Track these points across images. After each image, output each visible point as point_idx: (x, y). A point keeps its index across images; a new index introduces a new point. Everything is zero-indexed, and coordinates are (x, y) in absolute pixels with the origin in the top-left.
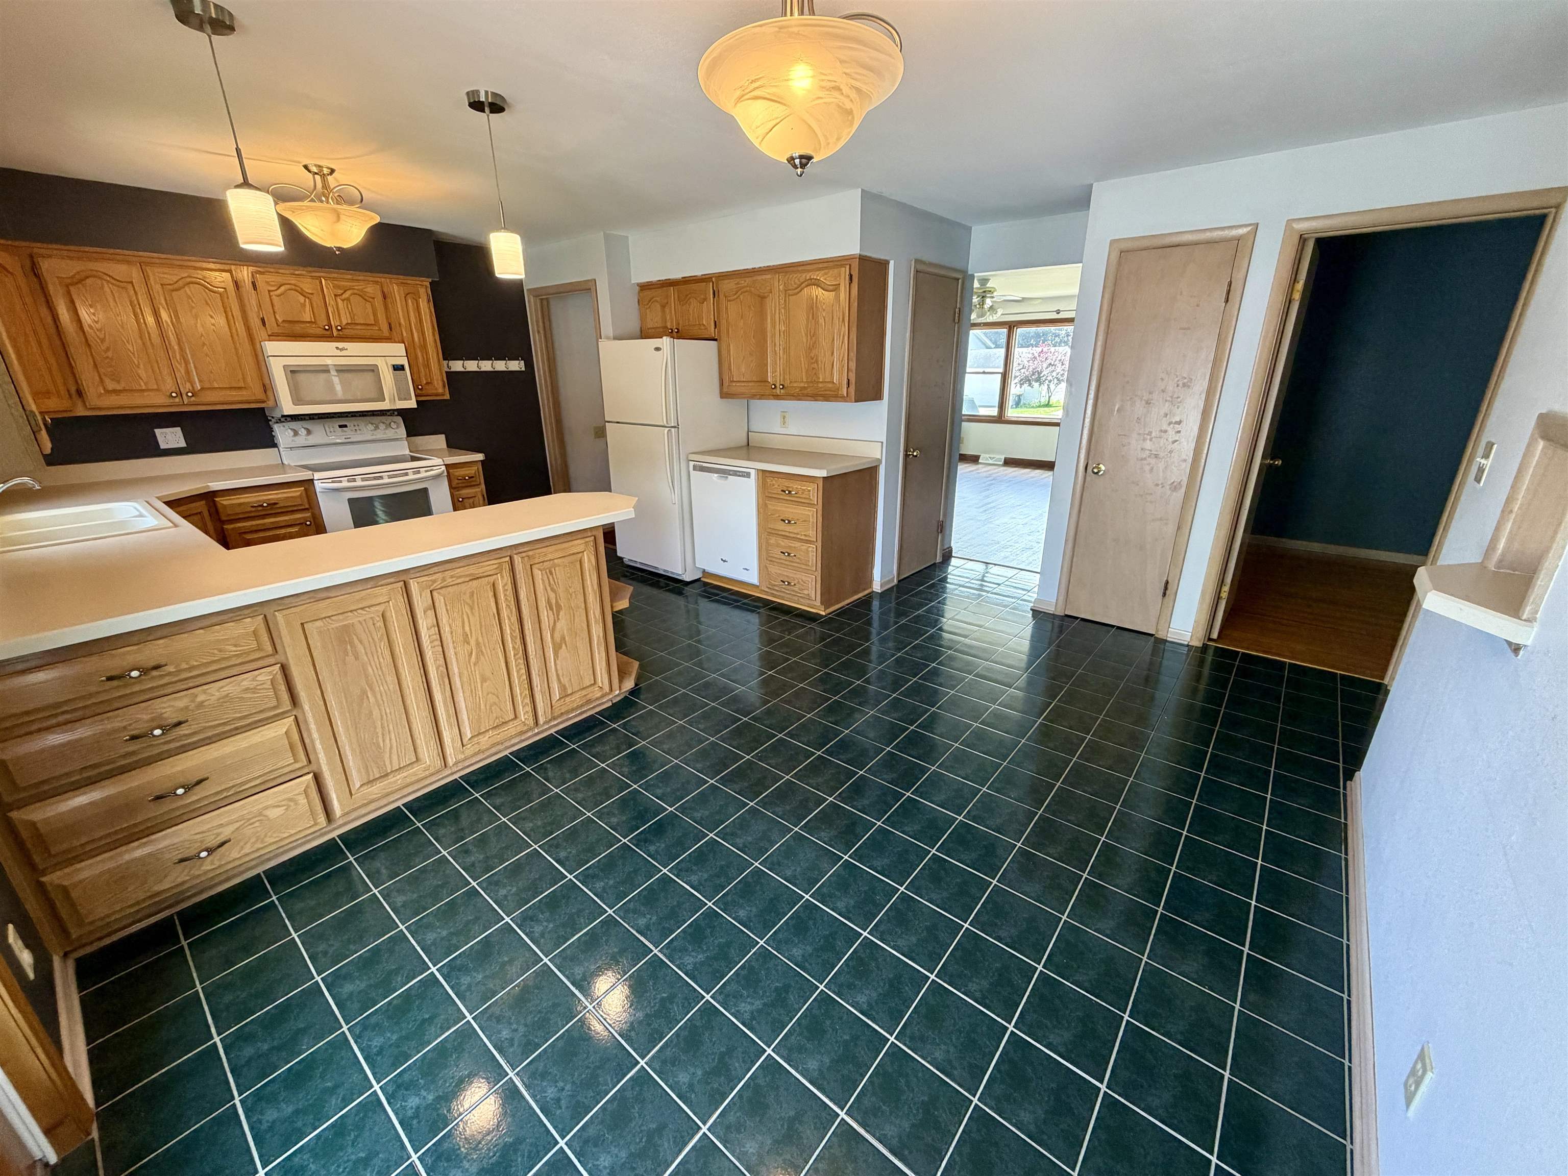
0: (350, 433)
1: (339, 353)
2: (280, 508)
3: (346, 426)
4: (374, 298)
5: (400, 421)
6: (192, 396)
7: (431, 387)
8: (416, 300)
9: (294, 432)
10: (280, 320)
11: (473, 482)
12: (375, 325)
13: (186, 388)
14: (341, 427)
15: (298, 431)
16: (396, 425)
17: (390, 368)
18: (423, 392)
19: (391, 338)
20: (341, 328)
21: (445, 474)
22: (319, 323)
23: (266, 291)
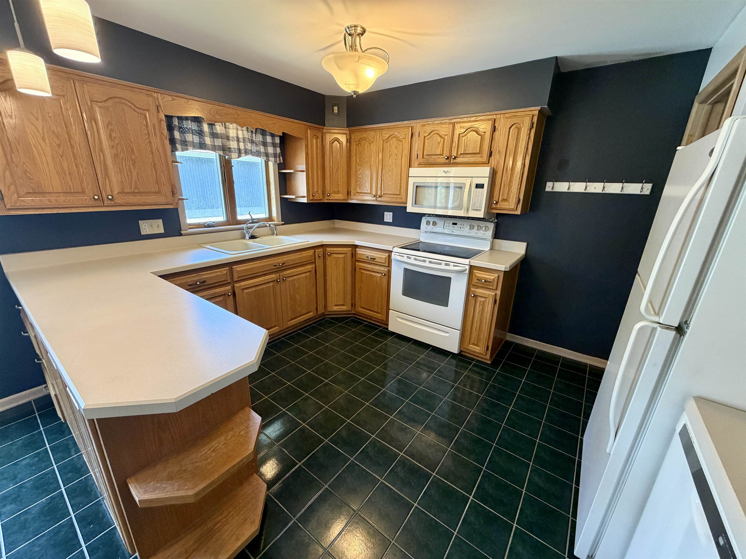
0: (456, 230)
1: (444, 175)
2: (376, 261)
3: (456, 224)
4: (485, 132)
5: (491, 226)
6: (379, 197)
7: (506, 203)
8: (519, 129)
9: (428, 223)
10: (425, 154)
11: (490, 285)
12: (479, 153)
13: (379, 193)
14: (453, 224)
15: (430, 222)
16: (487, 229)
17: (474, 186)
18: (498, 206)
19: (487, 163)
20: (455, 158)
21: (467, 272)
22: (445, 155)
23: (423, 137)
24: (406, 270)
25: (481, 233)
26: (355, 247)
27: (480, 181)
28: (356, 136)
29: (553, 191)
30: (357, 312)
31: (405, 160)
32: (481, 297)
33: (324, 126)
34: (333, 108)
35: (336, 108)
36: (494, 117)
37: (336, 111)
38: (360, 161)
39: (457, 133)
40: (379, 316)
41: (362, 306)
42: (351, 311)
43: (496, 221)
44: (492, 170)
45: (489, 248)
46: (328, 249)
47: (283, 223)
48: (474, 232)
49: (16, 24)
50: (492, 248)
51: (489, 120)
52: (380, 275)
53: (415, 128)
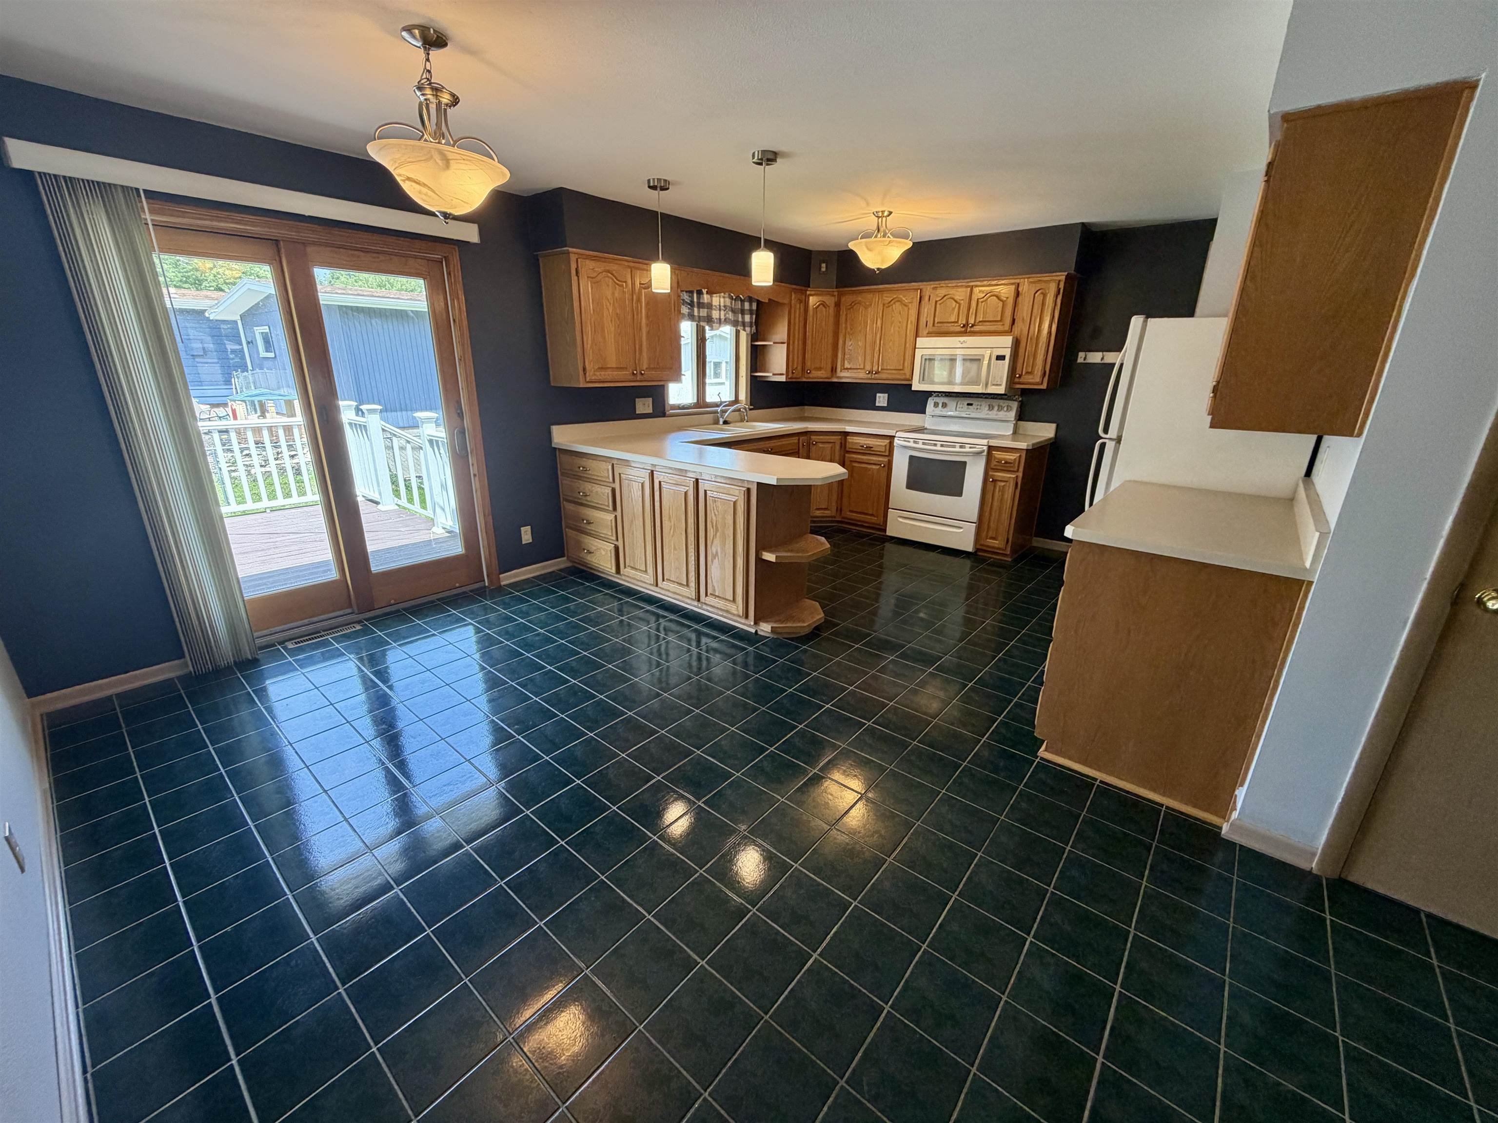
0: (972, 411)
1: (960, 345)
2: (873, 451)
3: (971, 405)
4: (1007, 298)
5: (1015, 405)
6: (876, 373)
7: (1031, 377)
8: (1044, 295)
9: (936, 405)
10: (936, 322)
11: (1011, 467)
12: (1000, 321)
13: (875, 369)
14: (968, 404)
15: (938, 404)
16: (1009, 409)
17: (994, 358)
18: (1021, 380)
19: (1009, 332)
20: (973, 326)
21: (985, 453)
22: (960, 322)
23: (934, 301)
24: (911, 457)
25: (1002, 414)
26: (846, 434)
27: (1001, 352)
28: (847, 300)
29: (1085, 362)
30: (843, 518)
31: (911, 328)
32: (1001, 481)
33: (809, 287)
34: (820, 266)
35: (824, 265)
36: (1017, 281)
37: (824, 269)
38: (851, 329)
39: (975, 298)
40: (874, 519)
41: (851, 509)
42: (835, 517)
43: (1020, 399)
44: (1015, 340)
45: (1011, 432)
46: (813, 437)
47: (752, 407)
48: (994, 414)
49: (660, 244)
50: (1015, 432)
51: (1012, 284)
52: (878, 467)
53: (924, 290)
